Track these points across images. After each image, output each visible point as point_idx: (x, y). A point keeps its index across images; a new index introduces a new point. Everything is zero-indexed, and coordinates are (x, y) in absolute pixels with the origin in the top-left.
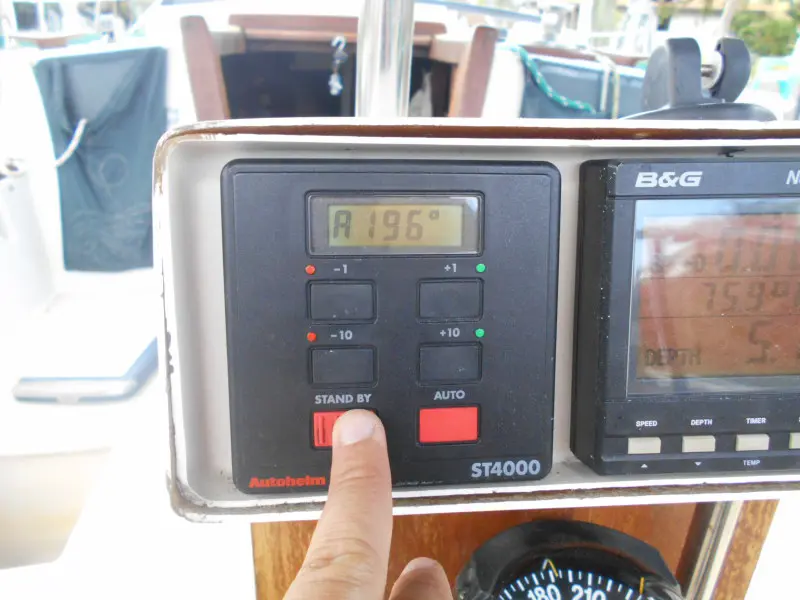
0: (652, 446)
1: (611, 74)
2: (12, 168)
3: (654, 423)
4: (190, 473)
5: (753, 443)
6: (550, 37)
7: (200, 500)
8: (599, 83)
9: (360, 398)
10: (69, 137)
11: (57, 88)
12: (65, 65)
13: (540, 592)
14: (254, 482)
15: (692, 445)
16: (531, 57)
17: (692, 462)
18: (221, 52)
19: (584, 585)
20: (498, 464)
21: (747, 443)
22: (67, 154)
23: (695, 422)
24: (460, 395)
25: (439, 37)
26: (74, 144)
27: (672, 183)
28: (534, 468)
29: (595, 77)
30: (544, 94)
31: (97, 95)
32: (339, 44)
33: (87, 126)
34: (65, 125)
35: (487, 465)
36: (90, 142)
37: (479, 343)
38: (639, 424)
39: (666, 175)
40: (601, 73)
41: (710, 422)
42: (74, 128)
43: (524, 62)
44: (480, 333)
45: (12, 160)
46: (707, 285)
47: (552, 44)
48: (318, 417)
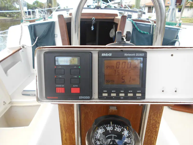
0: (106, 95)
1: (153, 26)
2: (23, 47)
3: (106, 91)
4: (39, 96)
5: (122, 95)
6: (139, 17)
7: (41, 100)
8: (150, 27)
9: (62, 86)
10: (35, 41)
11: (33, 31)
12: (34, 25)
13: (109, 128)
14: (48, 98)
15: (113, 95)
16: (134, 22)
17: (113, 97)
18: (66, 22)
19: (118, 127)
20: (83, 97)
21: (121, 95)
22: (34, 44)
23: (113, 91)
24: (77, 86)
25: (116, 17)
26: (36, 42)
27: (107, 55)
28: (89, 97)
29: (150, 26)
30: (137, 30)
31: (40, 32)
32: (93, 19)
33: (38, 38)
34: (34, 38)
35: (81, 97)
36: (39, 41)
37: (80, 78)
38: (104, 91)
39: (106, 54)
40: (151, 25)
41: (115, 91)
42: (36, 39)
43: (132, 23)
44: (80, 77)
45: (23, 45)
46: (115, 70)
47: (140, 19)
48: (57, 88)
